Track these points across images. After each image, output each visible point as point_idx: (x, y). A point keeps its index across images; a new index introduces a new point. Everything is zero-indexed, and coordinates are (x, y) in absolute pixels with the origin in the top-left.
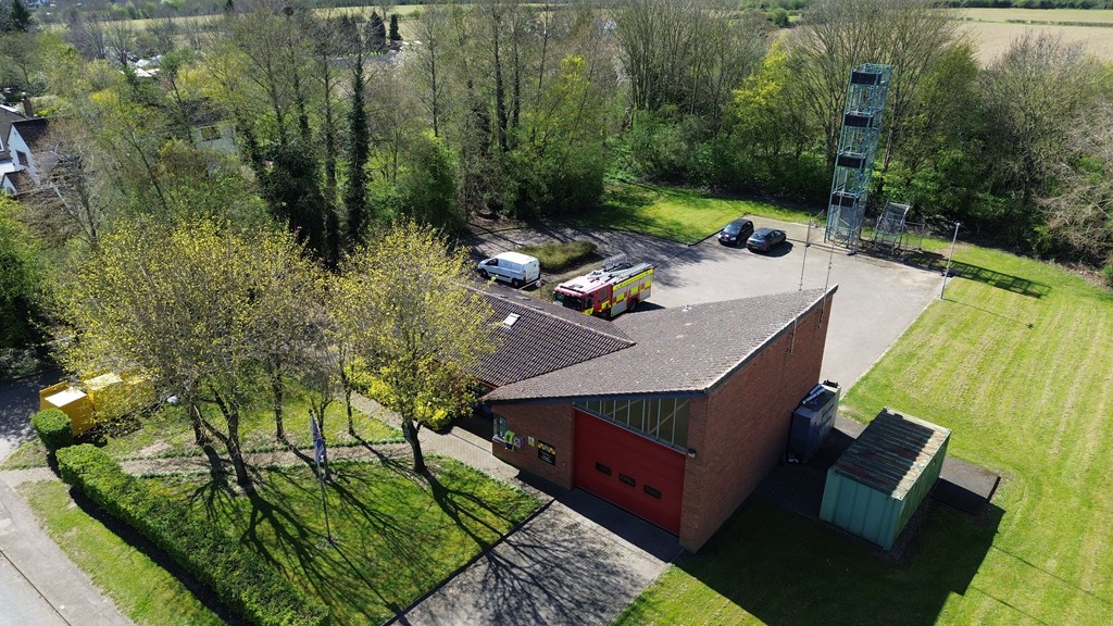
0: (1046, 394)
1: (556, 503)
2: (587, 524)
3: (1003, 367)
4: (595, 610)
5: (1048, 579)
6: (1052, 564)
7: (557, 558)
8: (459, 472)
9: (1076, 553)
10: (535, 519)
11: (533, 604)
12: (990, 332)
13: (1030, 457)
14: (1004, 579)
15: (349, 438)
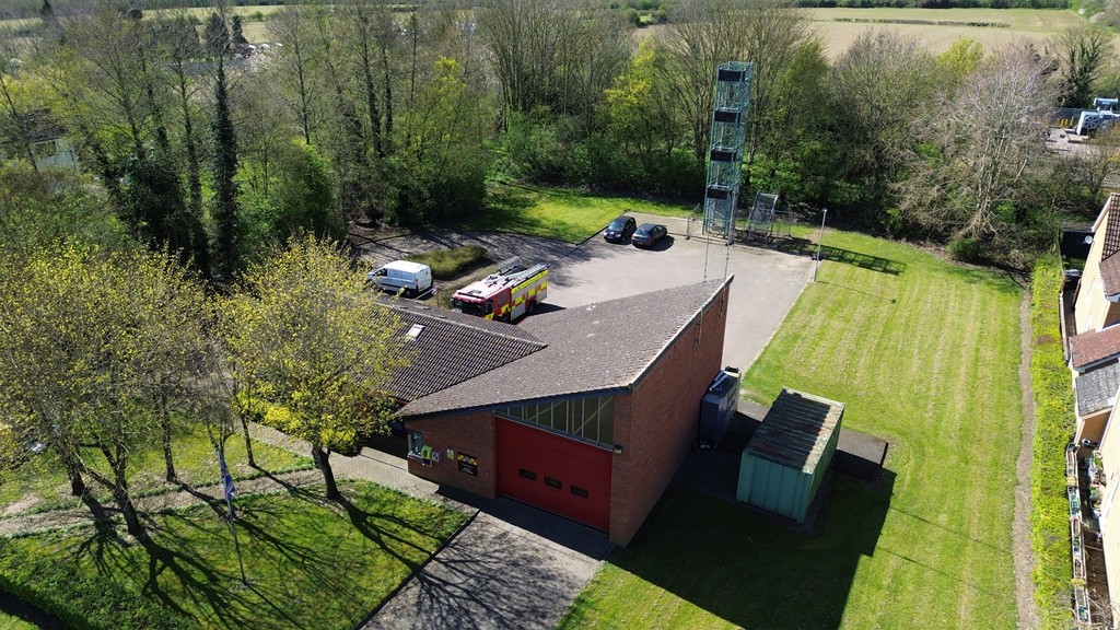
0: (915, 363)
1: (481, 514)
2: (516, 531)
3: (877, 341)
4: (536, 617)
5: (941, 532)
6: (943, 518)
7: (490, 569)
8: (376, 495)
9: (962, 505)
10: (463, 533)
11: (473, 620)
12: (860, 309)
13: (910, 422)
14: (905, 537)
15: (249, 471)
